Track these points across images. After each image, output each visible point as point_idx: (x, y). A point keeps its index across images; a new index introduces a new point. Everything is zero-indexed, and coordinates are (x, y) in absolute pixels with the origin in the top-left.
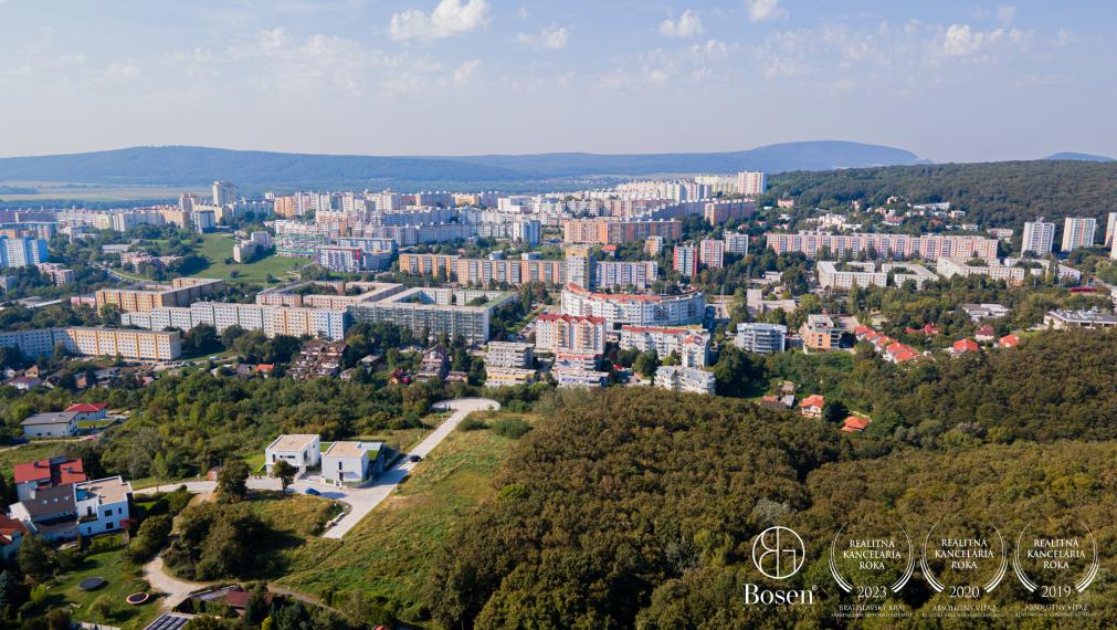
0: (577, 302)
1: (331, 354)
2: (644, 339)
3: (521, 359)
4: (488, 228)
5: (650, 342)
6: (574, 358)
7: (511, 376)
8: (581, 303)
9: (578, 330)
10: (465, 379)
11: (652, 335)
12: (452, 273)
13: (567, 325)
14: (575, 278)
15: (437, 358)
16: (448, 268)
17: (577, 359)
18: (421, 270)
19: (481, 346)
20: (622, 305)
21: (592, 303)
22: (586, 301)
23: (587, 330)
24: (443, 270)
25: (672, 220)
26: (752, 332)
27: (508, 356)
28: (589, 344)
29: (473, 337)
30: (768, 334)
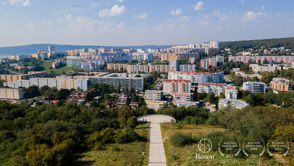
0: (176, 75)
1: (82, 96)
2: (208, 88)
3: (160, 97)
4: (135, 57)
5: (210, 90)
6: (182, 96)
7: (157, 104)
8: (178, 76)
9: (180, 85)
10: (137, 105)
11: (211, 86)
12: (125, 70)
13: (175, 83)
14: (173, 68)
15: (125, 97)
16: (124, 68)
17: (183, 96)
18: (115, 69)
19: (141, 92)
20: (195, 76)
21: (182, 76)
22: (180, 75)
23: (184, 85)
24: (122, 68)
25: (196, 53)
26: (252, 85)
27: (154, 96)
28: (185, 91)
29: (138, 89)
30: (259, 85)
